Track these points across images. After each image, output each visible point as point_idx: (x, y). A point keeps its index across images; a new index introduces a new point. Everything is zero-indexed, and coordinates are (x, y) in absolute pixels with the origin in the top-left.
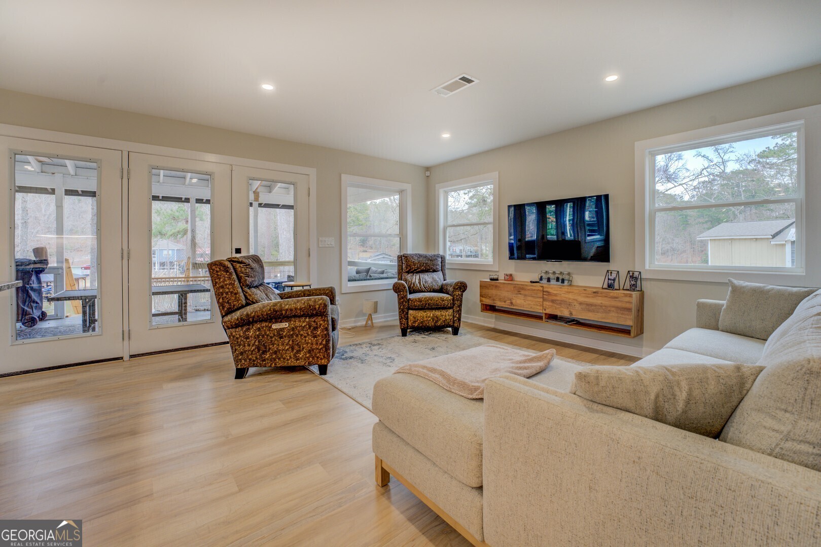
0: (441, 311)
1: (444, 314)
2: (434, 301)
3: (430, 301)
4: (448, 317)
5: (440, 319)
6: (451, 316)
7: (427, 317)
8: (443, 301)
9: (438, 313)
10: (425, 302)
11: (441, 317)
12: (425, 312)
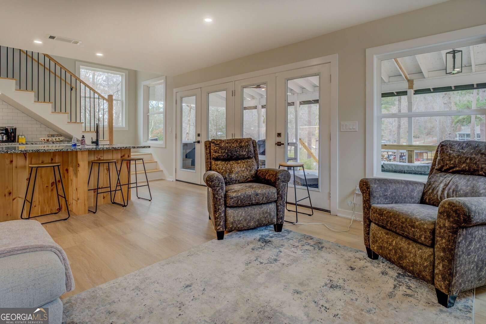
0: (409, 244)
1: (413, 251)
2: (399, 221)
3: (393, 219)
4: (418, 260)
5: (406, 257)
6: (426, 260)
7: (387, 242)
8: (413, 227)
9: (403, 244)
10: (387, 217)
11: (408, 254)
12: (387, 234)
